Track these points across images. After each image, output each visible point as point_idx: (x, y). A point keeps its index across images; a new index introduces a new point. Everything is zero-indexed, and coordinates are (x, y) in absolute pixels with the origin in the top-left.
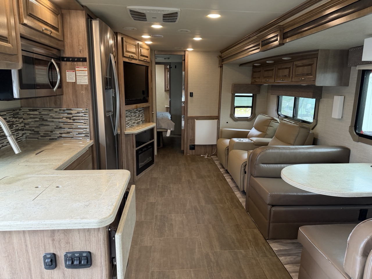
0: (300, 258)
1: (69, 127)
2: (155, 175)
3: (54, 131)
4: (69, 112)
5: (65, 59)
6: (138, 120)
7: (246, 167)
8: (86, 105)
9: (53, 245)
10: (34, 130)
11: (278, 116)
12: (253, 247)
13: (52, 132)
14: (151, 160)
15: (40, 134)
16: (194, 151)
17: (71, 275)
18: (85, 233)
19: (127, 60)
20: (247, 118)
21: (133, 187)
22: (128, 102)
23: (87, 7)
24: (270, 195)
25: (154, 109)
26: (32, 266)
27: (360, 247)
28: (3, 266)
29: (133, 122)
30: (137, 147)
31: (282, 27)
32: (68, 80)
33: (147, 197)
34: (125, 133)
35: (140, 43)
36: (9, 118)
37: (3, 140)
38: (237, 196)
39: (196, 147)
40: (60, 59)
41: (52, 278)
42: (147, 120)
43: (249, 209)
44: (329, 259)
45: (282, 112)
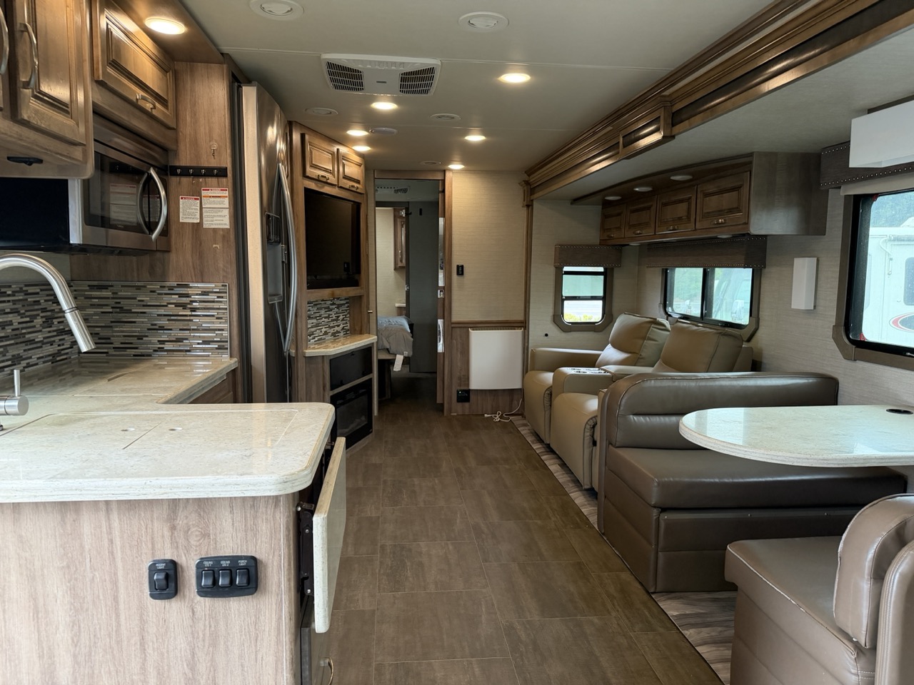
0: (733, 631)
1: (181, 328)
2: (375, 459)
3: (147, 336)
4: (184, 292)
5: (179, 171)
6: (334, 327)
7: (596, 429)
8: (224, 276)
9: (171, 540)
10: (98, 334)
11: (665, 315)
12: (620, 610)
13: (142, 339)
14: (366, 423)
15: (112, 343)
16: (467, 404)
17: (209, 615)
18: (245, 512)
19: (312, 186)
20: (594, 323)
21: (341, 442)
22: (314, 282)
23: (232, 56)
24: (659, 483)
25: (372, 304)
26: (122, 591)
27: (866, 559)
28: (56, 591)
29: (324, 330)
30: (332, 388)
31: (668, 99)
32: (183, 219)
33: (357, 506)
34: (305, 353)
35: (343, 150)
36: (46, 303)
37: (30, 352)
38: (577, 502)
39: (472, 397)
40: (168, 171)
41: (165, 621)
42: (357, 328)
43: (608, 530)
44: (800, 604)
45: (674, 306)
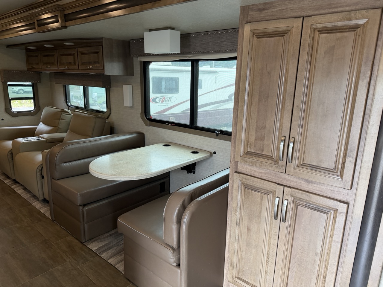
7: (43, 170)
11: (68, 107)
12: (70, 257)
20: (30, 111)
24: (80, 195)
31: (61, 7)
43: (56, 218)
44: (150, 237)
45: (71, 102)
